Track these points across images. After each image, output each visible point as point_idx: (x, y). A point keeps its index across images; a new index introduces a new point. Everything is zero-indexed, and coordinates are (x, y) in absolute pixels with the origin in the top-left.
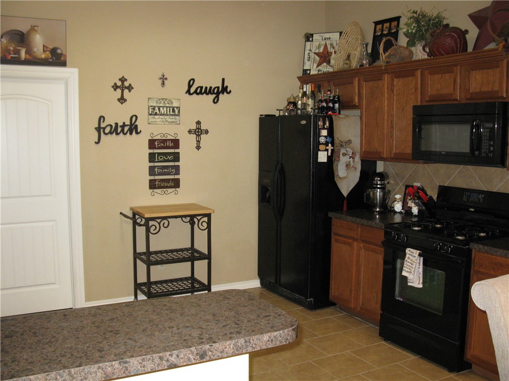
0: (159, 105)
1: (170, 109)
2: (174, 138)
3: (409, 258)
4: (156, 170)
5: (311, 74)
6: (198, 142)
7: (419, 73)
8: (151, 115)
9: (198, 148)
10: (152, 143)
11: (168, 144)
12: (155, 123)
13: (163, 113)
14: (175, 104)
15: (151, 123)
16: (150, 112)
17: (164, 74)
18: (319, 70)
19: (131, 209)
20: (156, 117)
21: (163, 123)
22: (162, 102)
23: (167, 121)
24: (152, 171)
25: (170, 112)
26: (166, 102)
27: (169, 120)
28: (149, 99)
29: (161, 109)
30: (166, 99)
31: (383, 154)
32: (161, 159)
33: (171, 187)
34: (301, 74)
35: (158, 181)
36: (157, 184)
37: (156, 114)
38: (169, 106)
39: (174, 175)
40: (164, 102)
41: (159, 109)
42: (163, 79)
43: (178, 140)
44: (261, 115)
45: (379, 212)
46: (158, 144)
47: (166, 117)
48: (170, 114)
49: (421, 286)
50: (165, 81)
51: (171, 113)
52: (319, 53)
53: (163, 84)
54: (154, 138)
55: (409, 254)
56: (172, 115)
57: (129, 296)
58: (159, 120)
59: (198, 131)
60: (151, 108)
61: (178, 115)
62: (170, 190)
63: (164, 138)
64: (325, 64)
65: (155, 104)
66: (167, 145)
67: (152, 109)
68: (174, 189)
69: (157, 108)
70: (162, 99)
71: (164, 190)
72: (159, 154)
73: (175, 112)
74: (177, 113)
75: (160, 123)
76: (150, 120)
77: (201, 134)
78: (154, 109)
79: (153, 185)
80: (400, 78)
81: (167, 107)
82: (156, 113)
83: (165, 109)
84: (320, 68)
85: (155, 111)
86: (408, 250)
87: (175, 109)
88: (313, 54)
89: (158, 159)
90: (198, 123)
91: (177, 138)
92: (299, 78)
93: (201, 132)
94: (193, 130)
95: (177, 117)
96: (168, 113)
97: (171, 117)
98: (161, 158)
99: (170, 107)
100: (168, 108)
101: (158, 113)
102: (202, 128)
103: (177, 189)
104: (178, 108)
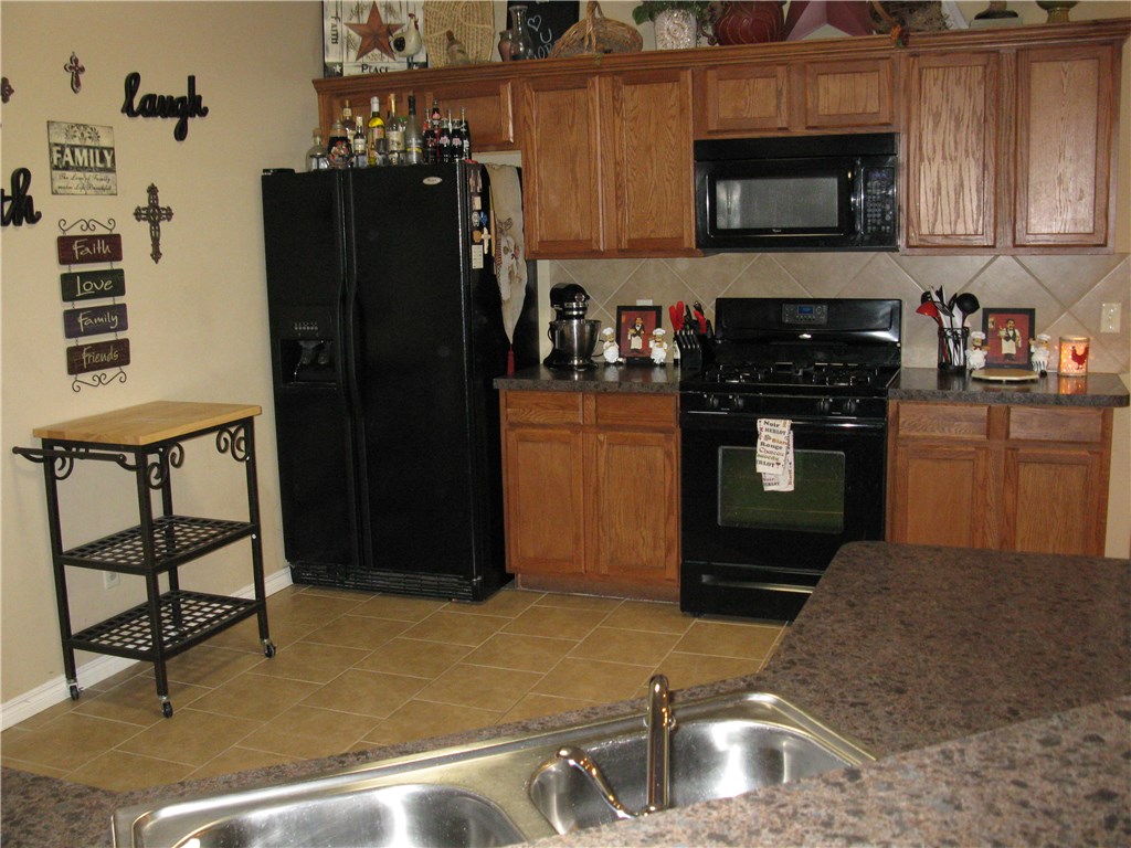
0: (73, 143)
1: (94, 154)
2: (108, 232)
3: (767, 438)
4: (81, 320)
5: (345, 75)
6: (156, 241)
7: (687, 76)
8: (57, 168)
9: (156, 255)
10: (67, 248)
11: (99, 248)
12: (68, 191)
13: (81, 164)
14: (105, 142)
15: (60, 191)
16: (55, 162)
17: (77, 56)
18: (364, 66)
19: (36, 433)
20: (69, 174)
21: (83, 192)
22: (78, 134)
23: (90, 186)
24: (71, 324)
25: (95, 161)
26: (86, 135)
27: (96, 184)
28: (49, 123)
29: (77, 151)
30: (85, 126)
31: (598, 242)
32: (88, 291)
33: (113, 364)
34: (319, 75)
35: (87, 351)
36: (84, 358)
37: (67, 167)
38: (93, 144)
39: (115, 330)
40: (82, 134)
41: (73, 154)
42: (75, 69)
43: (119, 236)
44: (265, 171)
45: (579, 366)
46: (79, 250)
47: (88, 174)
48: (96, 167)
49: (791, 488)
50: (81, 77)
51: (98, 164)
52: (359, 25)
53: (76, 84)
54: (68, 234)
55: (767, 430)
56: (101, 170)
57: (53, 678)
58: (75, 183)
59: (154, 214)
60: (55, 149)
61: (112, 170)
62: (111, 372)
63: (88, 233)
64: (376, 51)
65: (62, 140)
66: (97, 251)
67: (58, 152)
68: (117, 370)
69: (68, 151)
70: (78, 126)
71: (99, 373)
72: (85, 276)
73: (105, 160)
74: (109, 165)
75: (78, 191)
76: (57, 184)
77: (160, 220)
78: (61, 152)
79: (77, 363)
80: (635, 84)
81: (88, 148)
82: (67, 162)
83: (85, 151)
84: (365, 59)
85: (65, 159)
86: (762, 424)
87: (106, 153)
88: (345, 28)
89: (82, 290)
90: (153, 191)
91: (114, 232)
92: (315, 82)
93: (160, 214)
94: (144, 209)
95: (110, 175)
96: (92, 165)
97: (100, 175)
98: (88, 286)
99: (94, 148)
100: (91, 151)
101: (71, 163)
102: (160, 205)
103: (124, 368)
104: (110, 150)
